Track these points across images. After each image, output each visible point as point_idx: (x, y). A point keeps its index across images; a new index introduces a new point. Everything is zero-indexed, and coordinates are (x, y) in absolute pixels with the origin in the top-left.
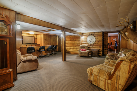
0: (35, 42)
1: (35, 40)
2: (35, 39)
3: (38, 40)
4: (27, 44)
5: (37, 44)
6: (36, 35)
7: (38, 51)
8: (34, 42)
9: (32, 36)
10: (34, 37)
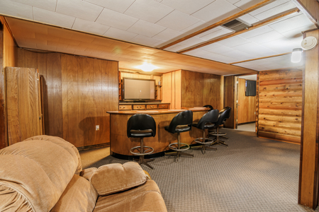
0: (156, 96)
1: (156, 91)
2: (158, 87)
3: (164, 92)
4: (135, 102)
5: (160, 101)
6: (160, 75)
7: (166, 128)
8: (153, 98)
9: (149, 78)
10: (154, 80)
